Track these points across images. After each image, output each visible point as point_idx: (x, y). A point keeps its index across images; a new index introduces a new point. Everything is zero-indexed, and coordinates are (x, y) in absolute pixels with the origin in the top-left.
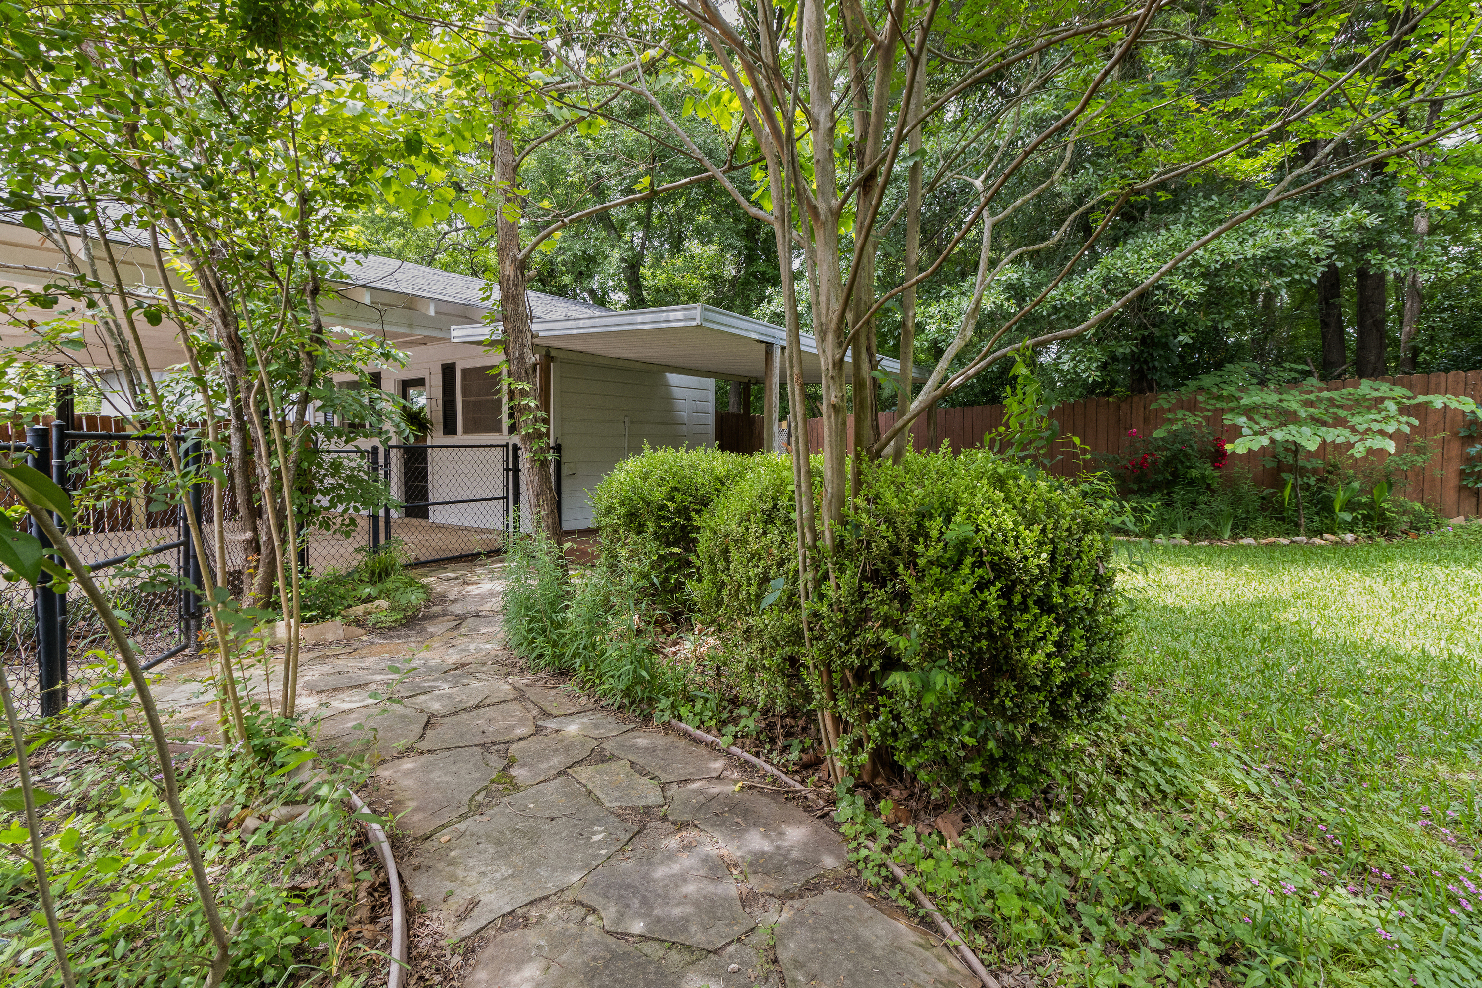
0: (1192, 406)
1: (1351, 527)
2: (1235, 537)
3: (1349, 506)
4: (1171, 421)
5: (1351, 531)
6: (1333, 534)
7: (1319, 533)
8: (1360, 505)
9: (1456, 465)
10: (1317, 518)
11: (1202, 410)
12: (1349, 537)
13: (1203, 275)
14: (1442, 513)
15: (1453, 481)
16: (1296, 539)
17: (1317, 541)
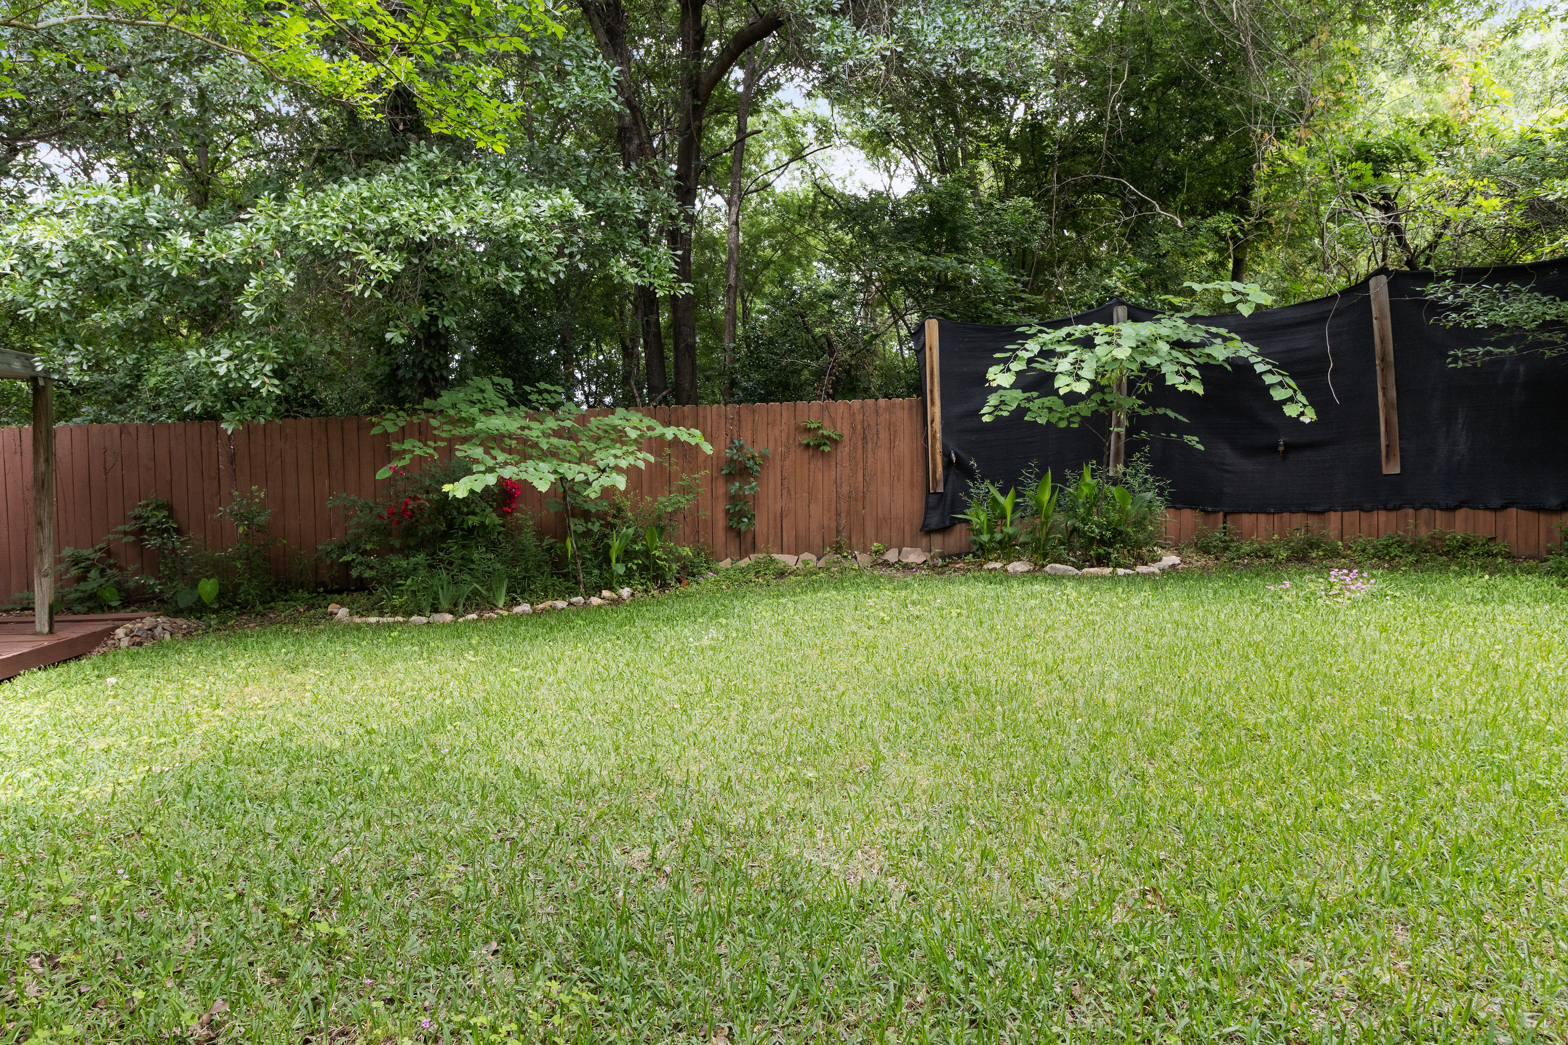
0: (424, 433)
1: (627, 578)
2: (513, 602)
3: (627, 555)
4: (400, 454)
5: (629, 585)
6: (611, 589)
7: (597, 590)
8: (636, 555)
9: (722, 506)
10: (596, 572)
11: (436, 439)
12: (626, 592)
13: (399, 248)
14: (713, 557)
15: (721, 523)
16: (574, 600)
17: (595, 601)
